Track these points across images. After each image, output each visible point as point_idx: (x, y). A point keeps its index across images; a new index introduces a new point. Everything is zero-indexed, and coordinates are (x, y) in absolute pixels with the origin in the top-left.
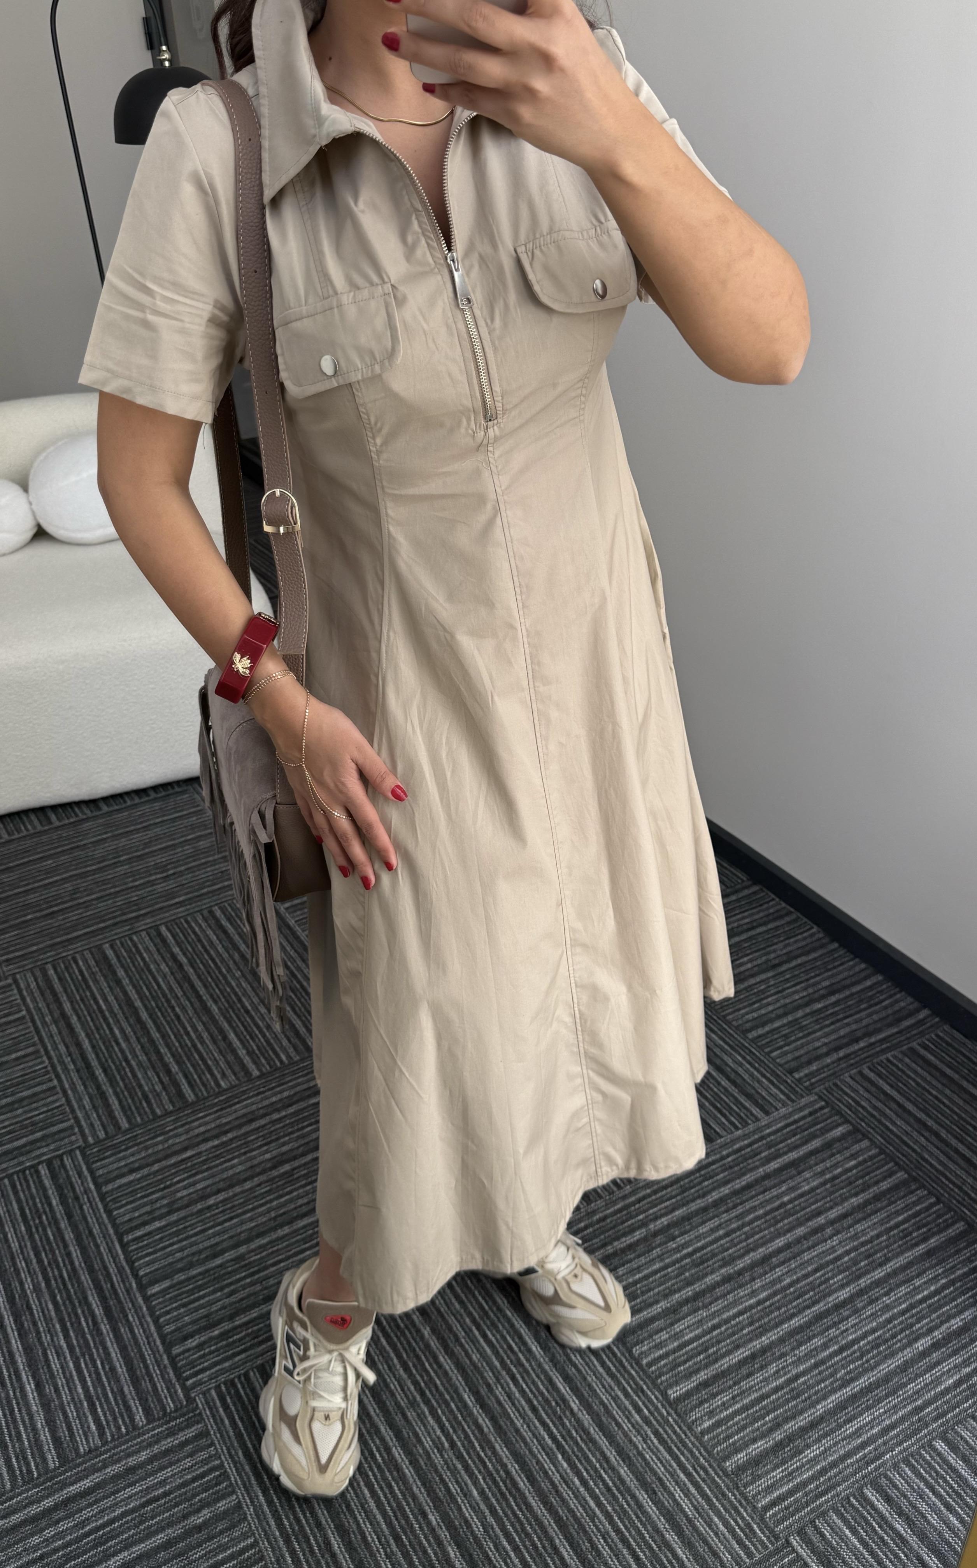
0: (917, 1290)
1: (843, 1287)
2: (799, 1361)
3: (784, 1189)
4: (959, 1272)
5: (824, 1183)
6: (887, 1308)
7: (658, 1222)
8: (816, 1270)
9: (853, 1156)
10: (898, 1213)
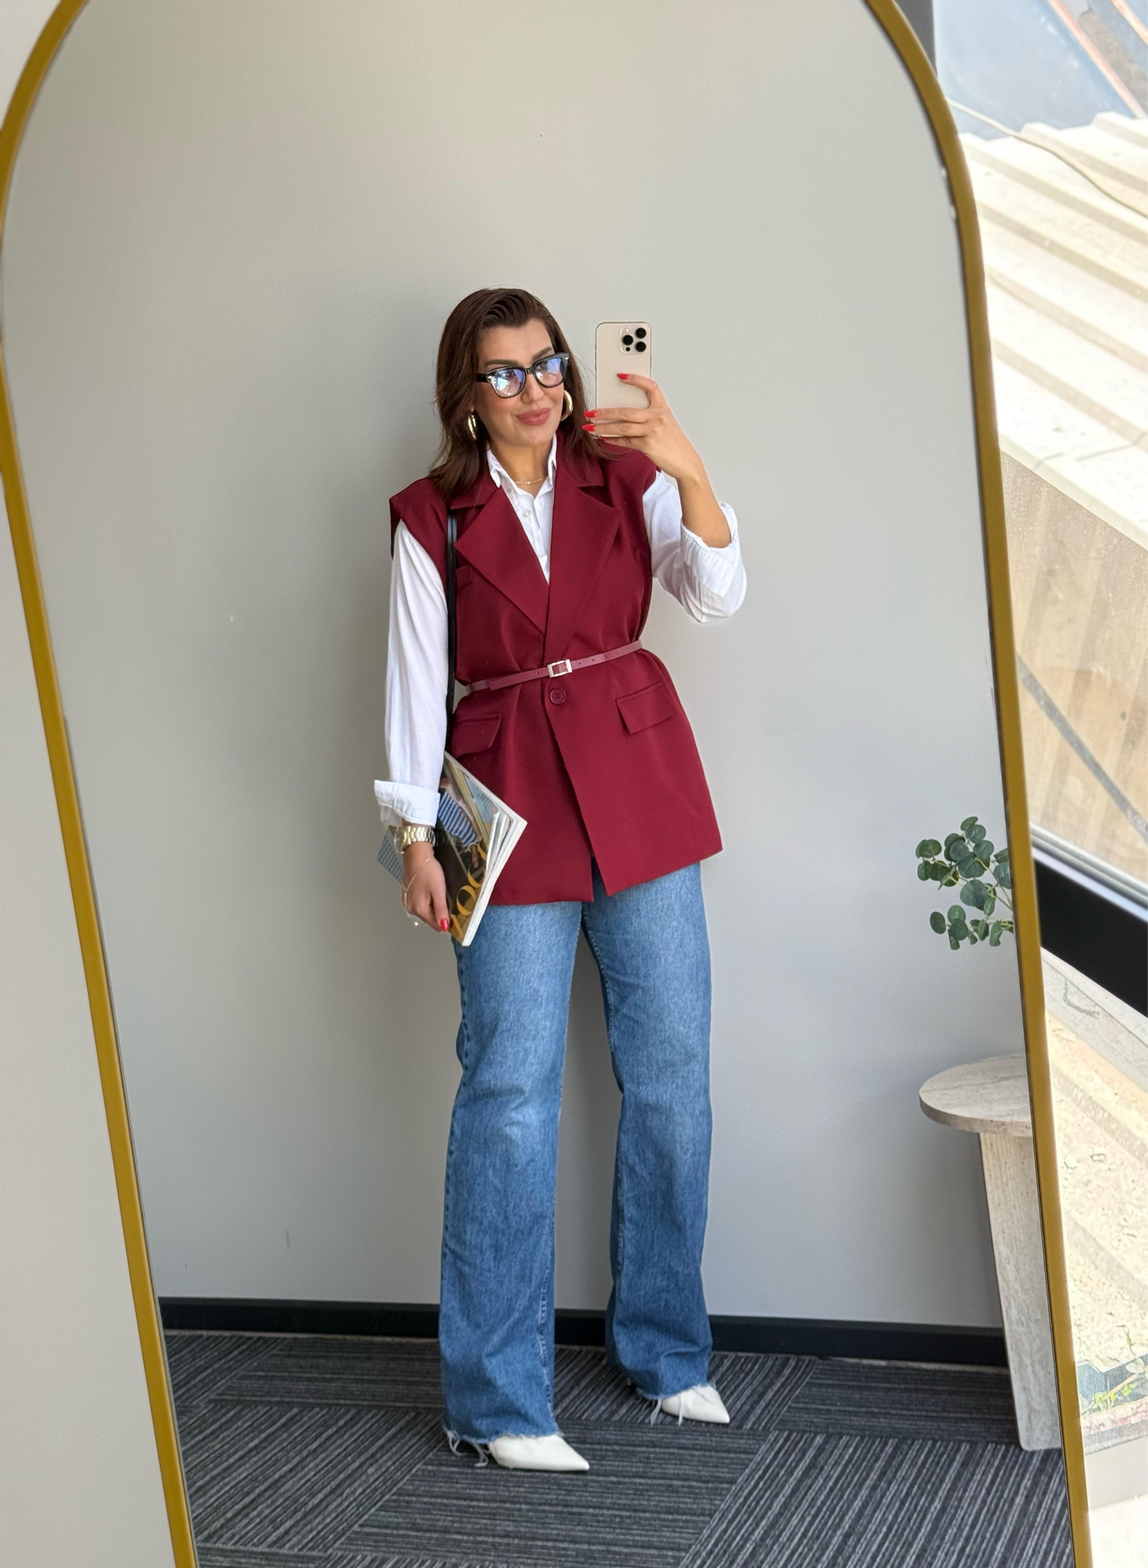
0: (981, 1483)
1: (931, 1502)
2: (953, 1543)
3: (821, 1481)
4: (996, 1463)
5: (846, 1466)
6: (974, 1498)
7: (756, 1533)
8: (903, 1503)
9: (847, 1446)
10: (917, 1456)
